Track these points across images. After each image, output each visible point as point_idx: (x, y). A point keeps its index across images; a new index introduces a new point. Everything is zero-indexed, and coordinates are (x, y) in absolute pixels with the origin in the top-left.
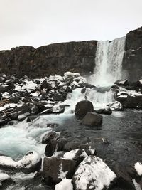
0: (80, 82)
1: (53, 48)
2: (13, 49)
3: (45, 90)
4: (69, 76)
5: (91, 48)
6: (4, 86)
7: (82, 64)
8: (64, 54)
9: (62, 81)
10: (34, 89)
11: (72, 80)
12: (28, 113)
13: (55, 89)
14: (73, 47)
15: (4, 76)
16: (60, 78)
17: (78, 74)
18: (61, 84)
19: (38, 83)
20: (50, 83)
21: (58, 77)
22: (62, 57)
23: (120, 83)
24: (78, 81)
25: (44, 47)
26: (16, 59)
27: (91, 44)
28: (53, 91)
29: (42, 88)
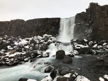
0: (53, 40)
1: (36, 21)
2: (12, 21)
3: (33, 45)
4: (46, 37)
5: (57, 22)
6: (7, 42)
7: (52, 30)
8: (42, 25)
9: (42, 40)
10: (26, 44)
11: (48, 39)
12: (30, 58)
13: (39, 44)
14: (47, 21)
15: (6, 36)
16: (41, 37)
17: (51, 36)
18: (42, 41)
19: (28, 40)
20: (36, 40)
21: (40, 37)
22: (41, 26)
23: (74, 40)
24: (51, 39)
25: (30, 20)
26: (13, 26)
27: (57, 20)
28: (38, 45)
29: (31, 43)
